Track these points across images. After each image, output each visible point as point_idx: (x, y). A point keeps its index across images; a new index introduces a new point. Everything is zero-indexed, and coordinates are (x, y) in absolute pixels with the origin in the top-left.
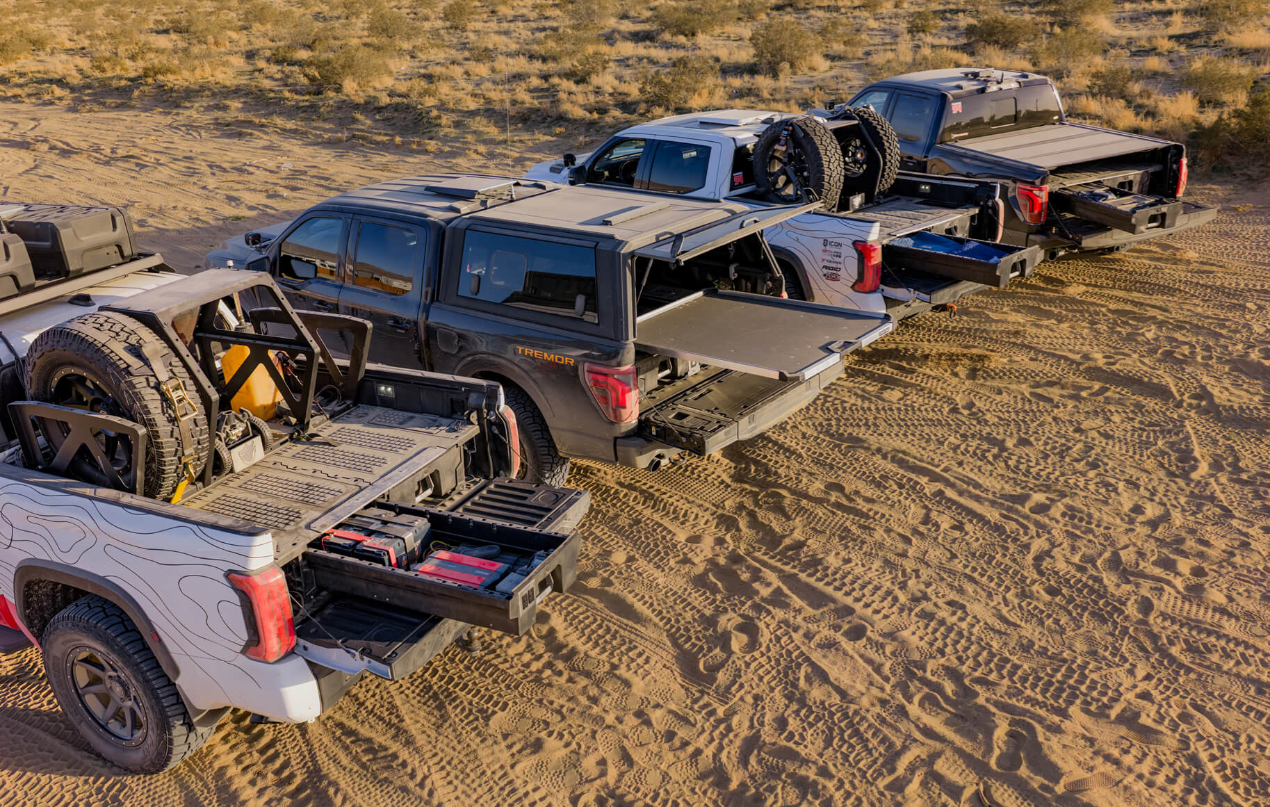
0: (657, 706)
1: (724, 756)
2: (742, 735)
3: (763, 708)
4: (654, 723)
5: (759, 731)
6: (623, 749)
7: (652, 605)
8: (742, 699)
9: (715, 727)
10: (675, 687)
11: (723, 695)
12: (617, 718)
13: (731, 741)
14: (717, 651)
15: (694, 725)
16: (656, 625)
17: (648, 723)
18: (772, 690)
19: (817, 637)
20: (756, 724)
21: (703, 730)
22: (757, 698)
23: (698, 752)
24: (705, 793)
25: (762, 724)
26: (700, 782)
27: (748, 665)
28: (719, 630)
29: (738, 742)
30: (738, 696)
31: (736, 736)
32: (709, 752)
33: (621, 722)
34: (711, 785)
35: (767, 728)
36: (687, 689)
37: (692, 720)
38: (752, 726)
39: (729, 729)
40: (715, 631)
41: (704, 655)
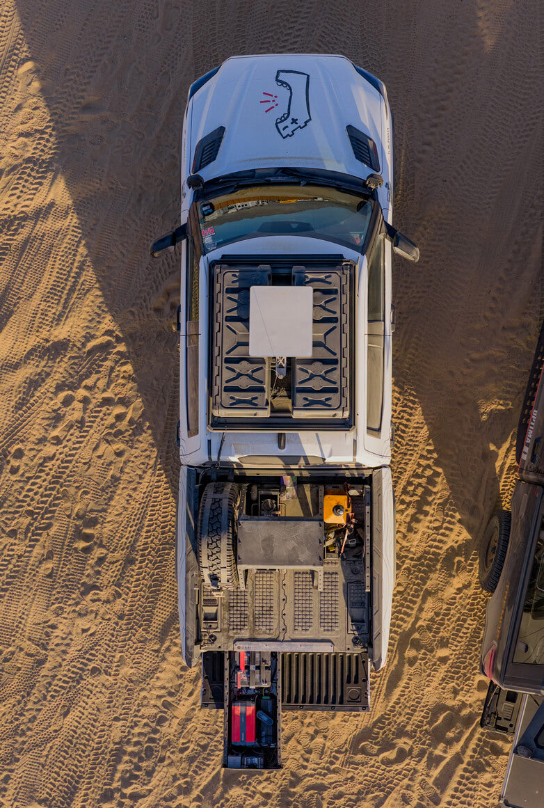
0: (325, 737)
1: (308, 779)
2: (323, 782)
3: (346, 784)
4: (314, 741)
5: (329, 788)
6: (293, 735)
7: (403, 695)
8: (348, 772)
9: (323, 768)
10: (344, 738)
11: (347, 762)
12: (310, 723)
13: (318, 778)
14: (377, 747)
15: (320, 759)
16: (387, 706)
17: (313, 738)
18: (361, 783)
19: (409, 792)
20: (333, 786)
21: (319, 764)
22: (352, 778)
23: (305, 767)
24: (284, 779)
25: (335, 787)
26: (289, 775)
27: (373, 766)
28: (395, 741)
29: (319, 782)
30: (350, 769)
31: (322, 779)
32: (307, 772)
33: (308, 726)
34: (290, 780)
35: (334, 791)
36: (345, 743)
37: (324, 756)
38: (331, 784)
39: (325, 775)
40: (393, 739)
41: (371, 743)
